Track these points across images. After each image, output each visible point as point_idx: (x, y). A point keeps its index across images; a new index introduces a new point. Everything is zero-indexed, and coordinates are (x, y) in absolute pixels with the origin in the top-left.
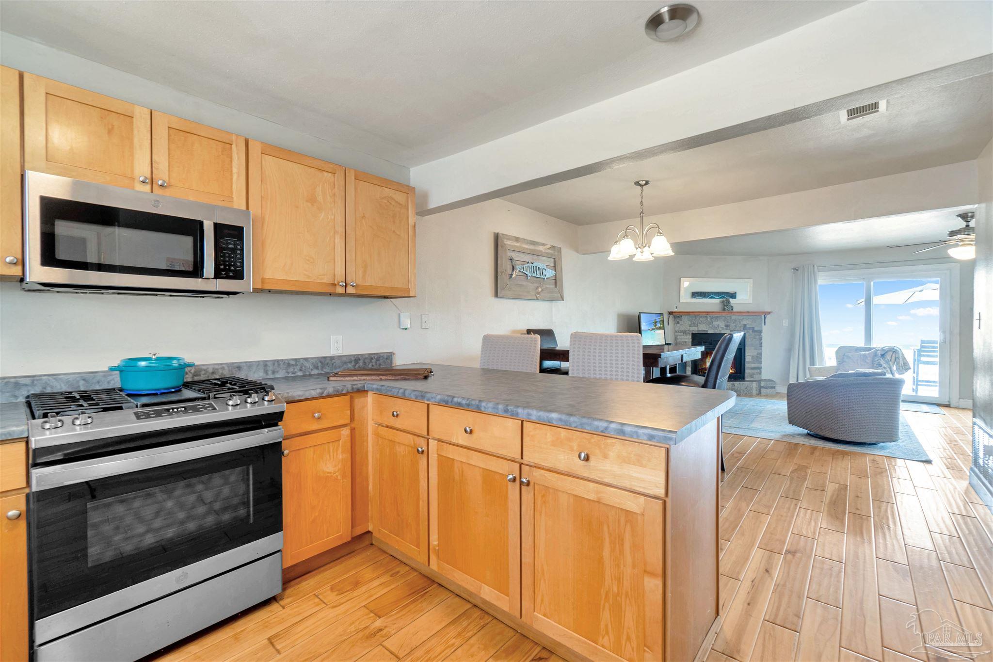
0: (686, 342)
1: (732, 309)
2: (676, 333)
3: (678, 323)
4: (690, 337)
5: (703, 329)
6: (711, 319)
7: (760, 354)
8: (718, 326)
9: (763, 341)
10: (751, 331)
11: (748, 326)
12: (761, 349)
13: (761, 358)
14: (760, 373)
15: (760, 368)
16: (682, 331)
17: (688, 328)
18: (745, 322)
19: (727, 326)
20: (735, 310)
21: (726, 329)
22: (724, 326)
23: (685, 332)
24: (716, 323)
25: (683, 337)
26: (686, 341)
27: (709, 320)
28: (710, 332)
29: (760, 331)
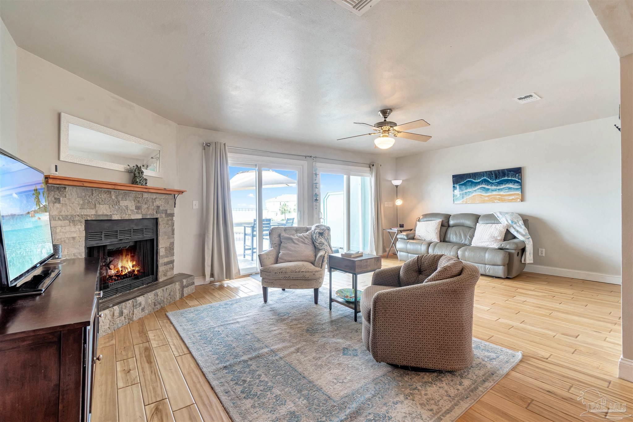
0: (74, 238)
1: (146, 183)
2: (53, 222)
3: (57, 200)
4: (82, 227)
5: (105, 213)
6: (116, 197)
7: (172, 244)
8: (127, 207)
9: (175, 227)
10: (164, 215)
11: (161, 208)
12: (174, 238)
13: (173, 249)
14: (173, 269)
15: (172, 262)
16: (65, 218)
17: (79, 211)
18: (158, 203)
19: (138, 208)
20: (149, 185)
21: (137, 213)
22: (134, 208)
23: (71, 220)
24: (123, 203)
25: (68, 228)
26: (75, 235)
27: (113, 197)
28: (115, 217)
29: (172, 215)
